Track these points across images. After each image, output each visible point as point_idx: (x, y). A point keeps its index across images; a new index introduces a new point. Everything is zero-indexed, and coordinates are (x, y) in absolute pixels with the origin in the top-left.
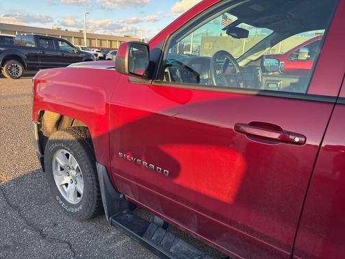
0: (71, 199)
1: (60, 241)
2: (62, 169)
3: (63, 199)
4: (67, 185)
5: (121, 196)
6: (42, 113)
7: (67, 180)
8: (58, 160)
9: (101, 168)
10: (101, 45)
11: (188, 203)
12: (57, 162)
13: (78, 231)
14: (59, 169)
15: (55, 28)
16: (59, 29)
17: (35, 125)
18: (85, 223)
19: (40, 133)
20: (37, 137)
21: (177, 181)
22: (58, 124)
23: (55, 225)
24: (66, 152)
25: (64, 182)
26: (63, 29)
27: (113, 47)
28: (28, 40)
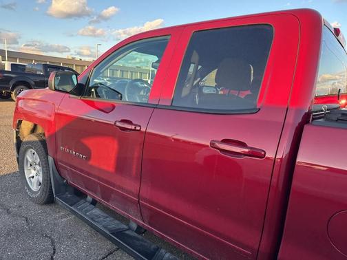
0: (35, 188)
1: (20, 216)
2: (31, 165)
3: (29, 188)
4: (33, 177)
5: (65, 181)
6: (20, 122)
7: (33, 173)
8: (28, 157)
9: (50, 159)
10: (113, 75)
11: (95, 177)
12: (27, 161)
13: (37, 211)
14: (29, 165)
15: (70, 57)
16: (73, 58)
17: (15, 131)
18: (43, 207)
19: (18, 138)
20: (15, 141)
21: (90, 163)
22: (33, 131)
23: (20, 207)
24: (34, 151)
25: (31, 175)
26: (78, 58)
27: (124, 77)
28: (38, 68)
